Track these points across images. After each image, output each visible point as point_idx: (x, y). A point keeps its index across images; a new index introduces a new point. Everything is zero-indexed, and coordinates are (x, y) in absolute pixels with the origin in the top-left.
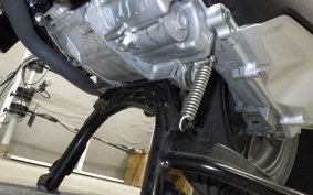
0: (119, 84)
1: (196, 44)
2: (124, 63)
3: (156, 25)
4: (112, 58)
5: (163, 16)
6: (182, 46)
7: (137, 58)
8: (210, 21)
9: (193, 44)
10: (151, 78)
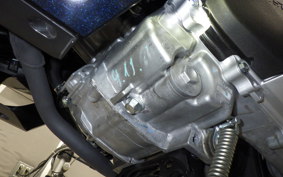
0: (134, 161)
1: (212, 98)
2: (134, 130)
3: (162, 80)
4: (121, 126)
5: (168, 67)
6: (195, 103)
7: (148, 125)
8: (226, 76)
9: (207, 98)
10: (165, 147)
